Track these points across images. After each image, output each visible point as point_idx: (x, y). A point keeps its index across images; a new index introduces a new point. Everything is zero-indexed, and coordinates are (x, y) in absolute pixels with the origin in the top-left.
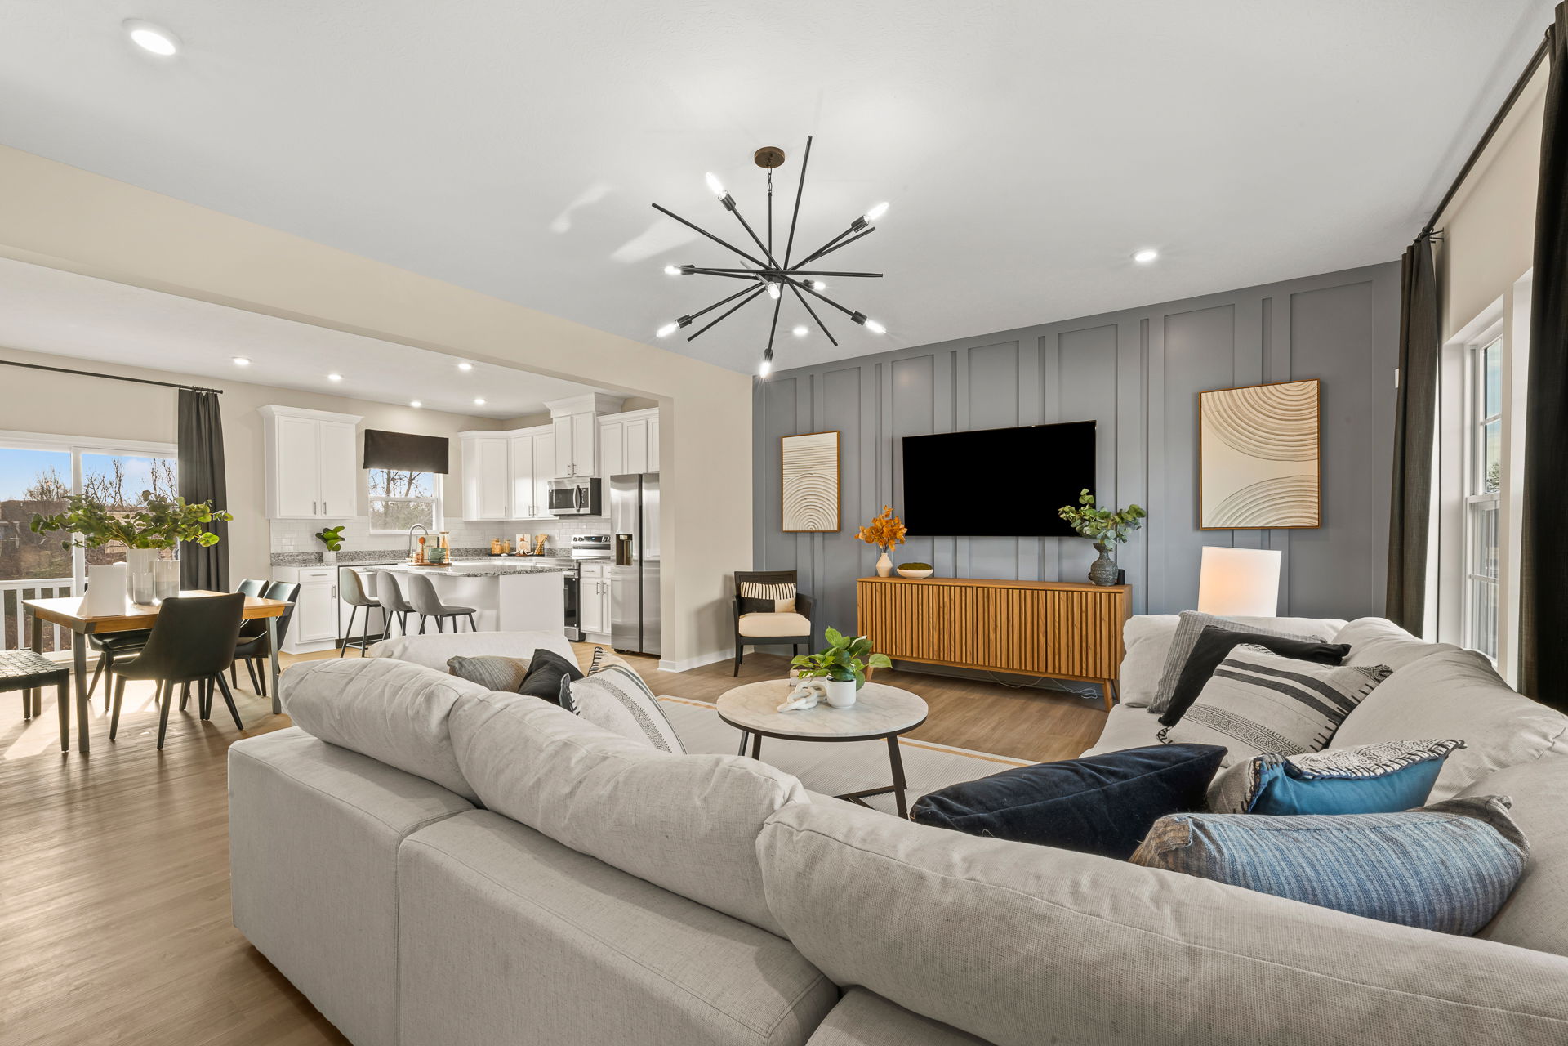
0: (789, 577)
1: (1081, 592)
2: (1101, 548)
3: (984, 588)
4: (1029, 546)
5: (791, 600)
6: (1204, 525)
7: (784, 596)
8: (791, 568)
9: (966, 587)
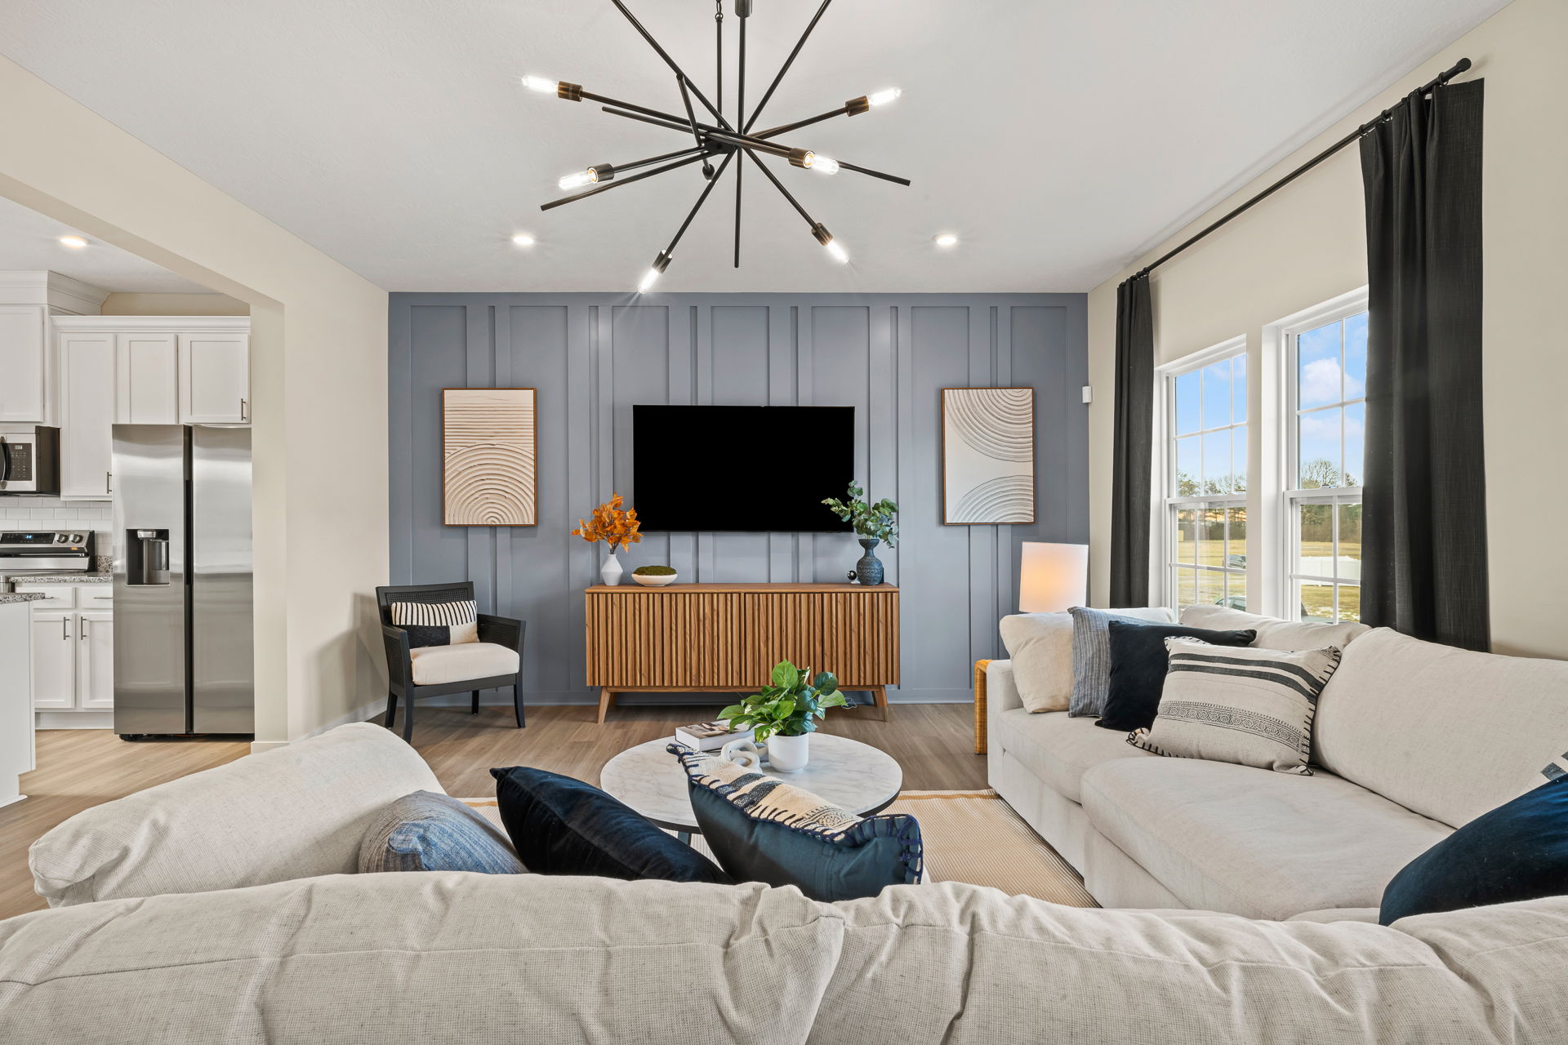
0: (463, 591)
1: (859, 593)
2: (867, 545)
3: (753, 593)
4: (782, 542)
5: (472, 625)
6: (949, 520)
7: (461, 620)
8: (459, 579)
9: (732, 594)
